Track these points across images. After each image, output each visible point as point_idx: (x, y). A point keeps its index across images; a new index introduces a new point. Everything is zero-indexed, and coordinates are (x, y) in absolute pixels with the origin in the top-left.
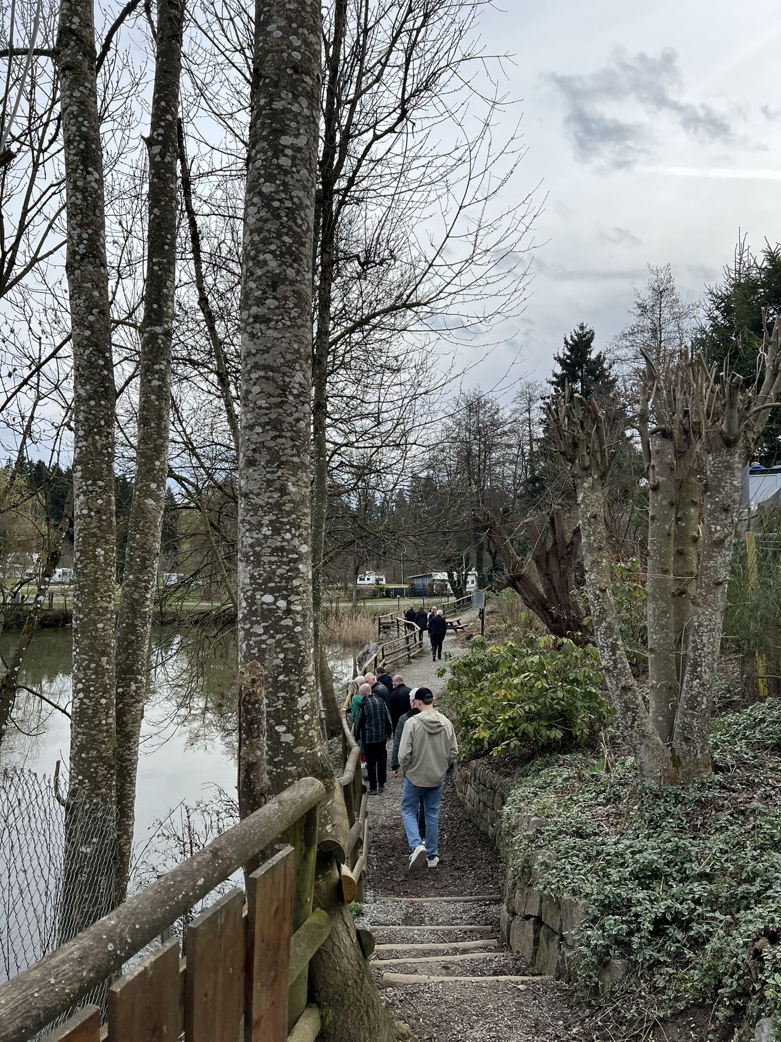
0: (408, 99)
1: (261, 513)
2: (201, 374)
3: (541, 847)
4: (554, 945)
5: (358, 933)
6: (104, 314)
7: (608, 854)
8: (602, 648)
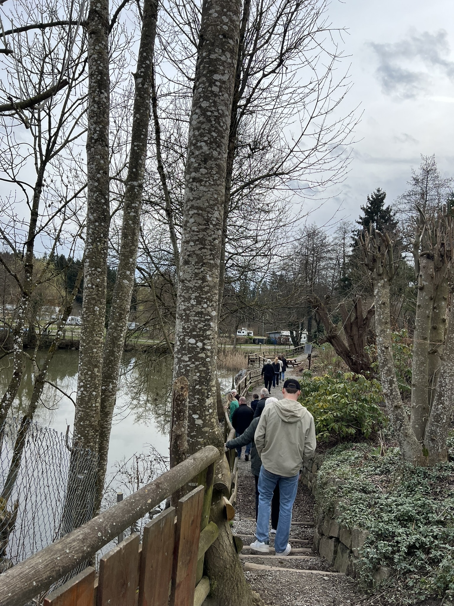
0: (285, 53)
1: (190, 292)
2: (156, 210)
3: (341, 497)
4: (346, 555)
5: (234, 538)
6: (106, 174)
7: (382, 505)
8: (384, 382)
